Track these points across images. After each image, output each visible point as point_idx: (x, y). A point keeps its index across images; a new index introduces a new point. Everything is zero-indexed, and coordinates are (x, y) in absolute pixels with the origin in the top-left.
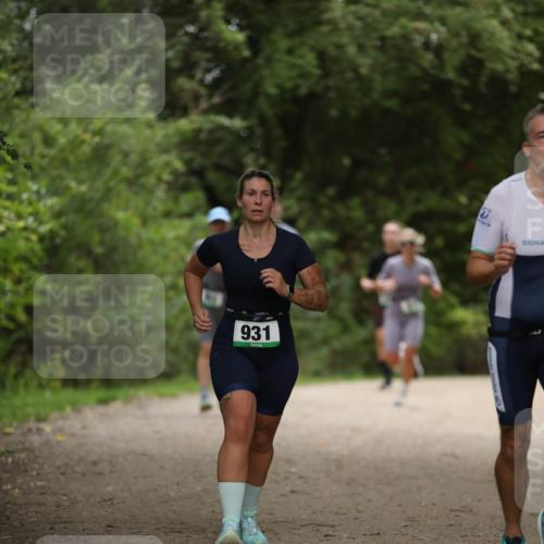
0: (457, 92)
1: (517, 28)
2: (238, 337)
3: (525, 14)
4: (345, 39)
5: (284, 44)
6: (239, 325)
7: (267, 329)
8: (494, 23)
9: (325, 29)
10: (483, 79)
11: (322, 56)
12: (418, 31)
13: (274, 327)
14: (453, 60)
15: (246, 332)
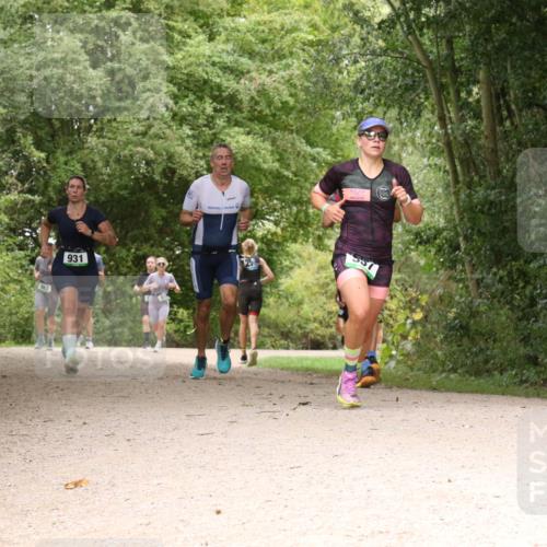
0: (161, 187)
1: (194, 152)
2: (66, 261)
3: (198, 145)
4: (97, 158)
5: (62, 159)
6: (66, 254)
7: (81, 257)
8: (181, 149)
9: (86, 151)
10: (176, 179)
11: (84, 165)
12: (138, 152)
13: (85, 255)
14: (158, 169)
15: (70, 258)
